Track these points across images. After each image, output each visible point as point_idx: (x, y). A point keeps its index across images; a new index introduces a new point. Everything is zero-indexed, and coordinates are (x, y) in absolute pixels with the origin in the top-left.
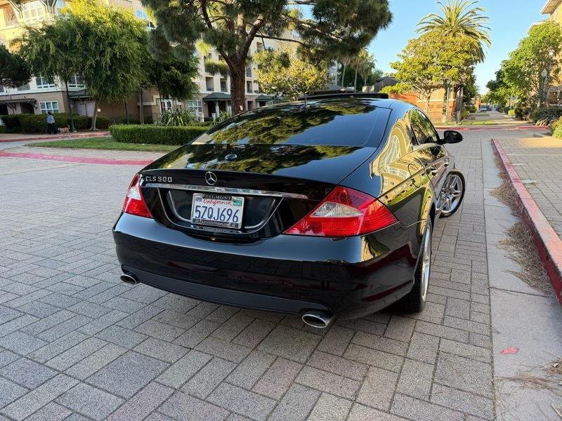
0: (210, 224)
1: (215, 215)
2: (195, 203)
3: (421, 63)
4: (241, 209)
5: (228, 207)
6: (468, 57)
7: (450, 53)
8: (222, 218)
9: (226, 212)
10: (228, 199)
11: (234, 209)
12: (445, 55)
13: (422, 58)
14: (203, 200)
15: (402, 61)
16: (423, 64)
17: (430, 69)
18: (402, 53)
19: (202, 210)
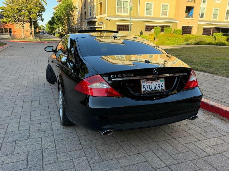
0: (151, 92)
1: (153, 88)
2: (142, 84)
3: (17, 9)
4: (163, 83)
5: (158, 83)
6: (40, 9)
7: (32, 6)
8: (156, 89)
9: (157, 85)
10: (157, 80)
11: (161, 83)
12: (29, 7)
13: (18, 7)
14: (146, 82)
15: (5, 6)
16: (19, 10)
17: (23, 12)
18: (5, 2)
19: (146, 87)
